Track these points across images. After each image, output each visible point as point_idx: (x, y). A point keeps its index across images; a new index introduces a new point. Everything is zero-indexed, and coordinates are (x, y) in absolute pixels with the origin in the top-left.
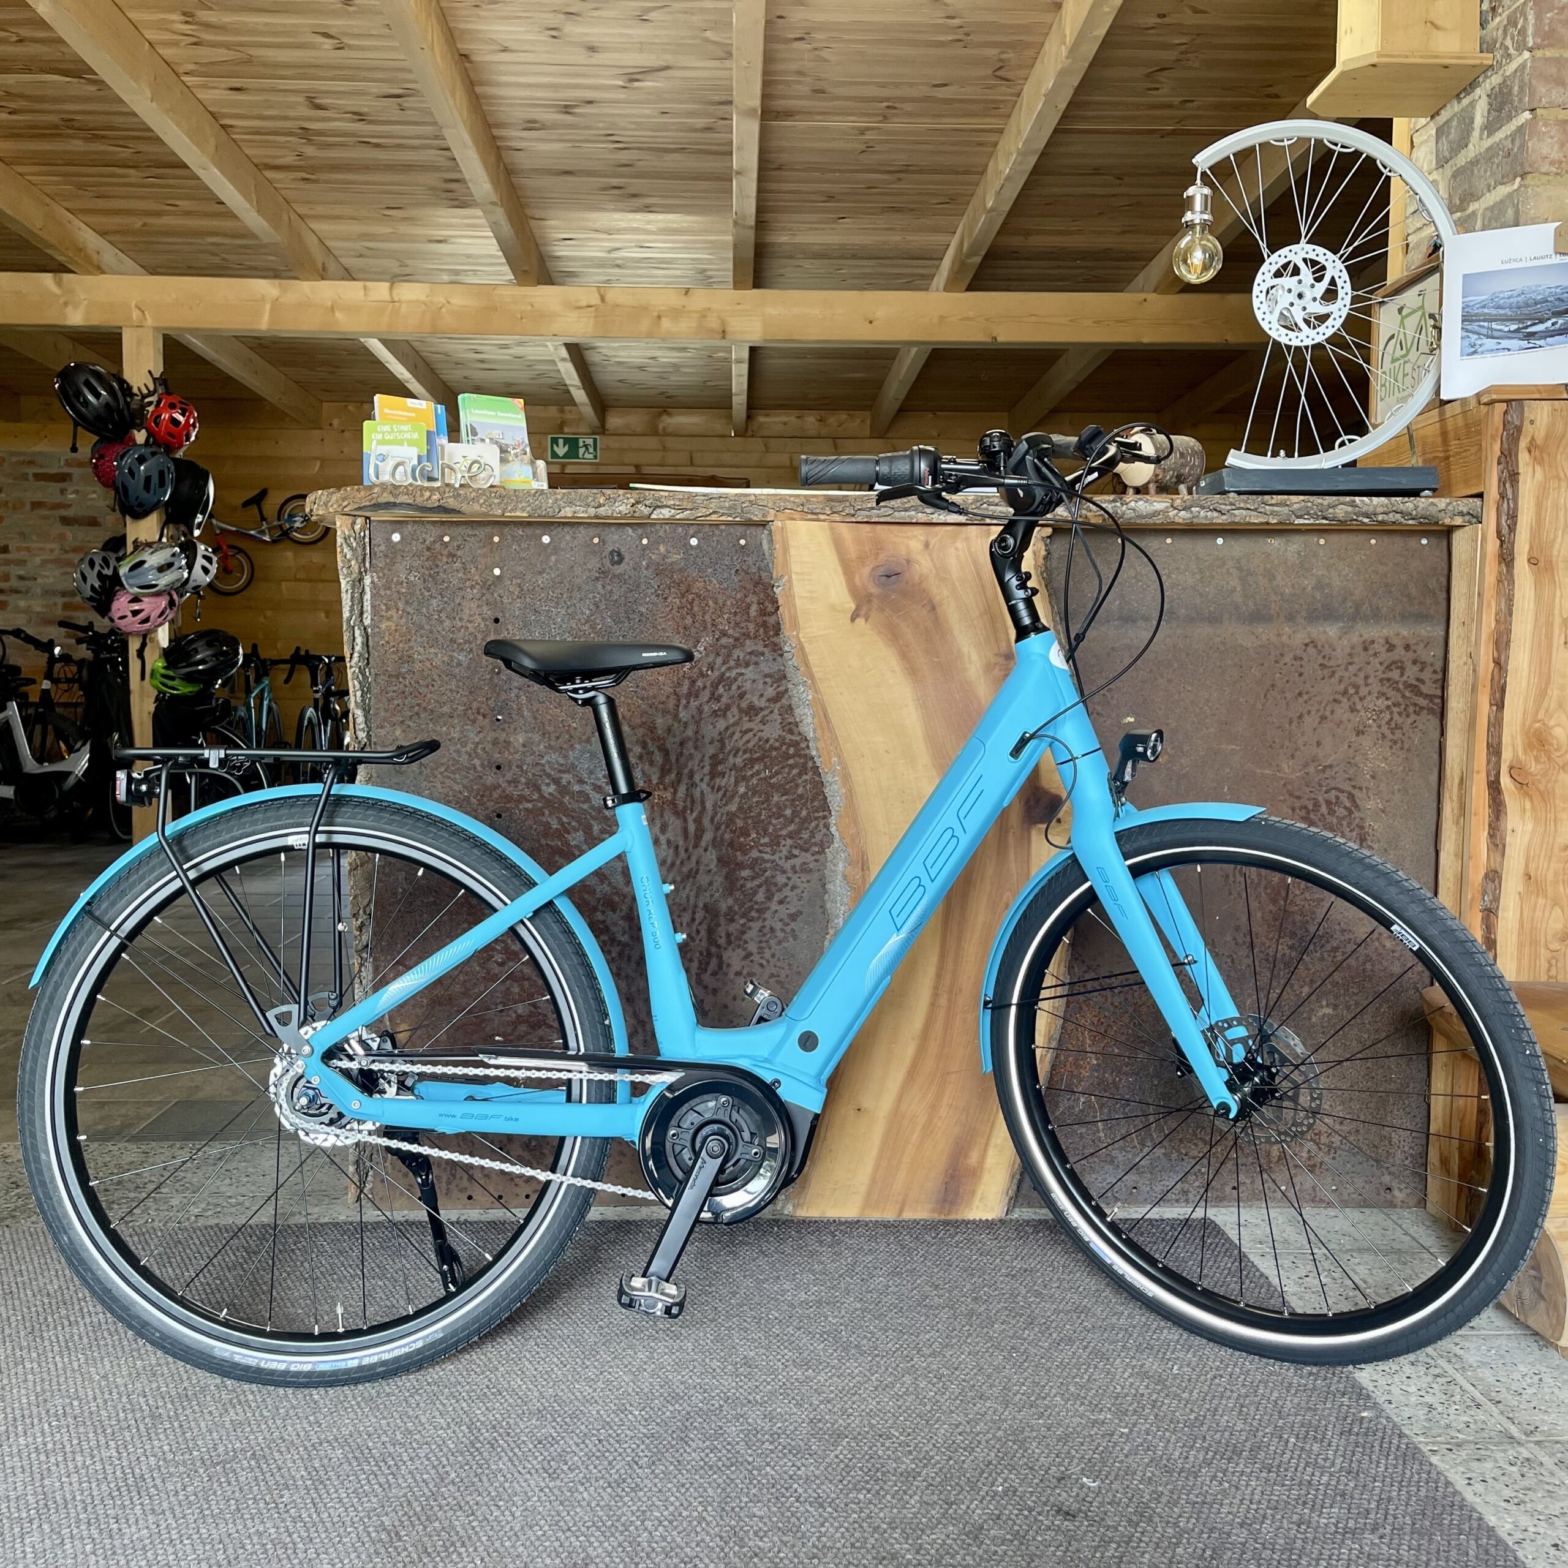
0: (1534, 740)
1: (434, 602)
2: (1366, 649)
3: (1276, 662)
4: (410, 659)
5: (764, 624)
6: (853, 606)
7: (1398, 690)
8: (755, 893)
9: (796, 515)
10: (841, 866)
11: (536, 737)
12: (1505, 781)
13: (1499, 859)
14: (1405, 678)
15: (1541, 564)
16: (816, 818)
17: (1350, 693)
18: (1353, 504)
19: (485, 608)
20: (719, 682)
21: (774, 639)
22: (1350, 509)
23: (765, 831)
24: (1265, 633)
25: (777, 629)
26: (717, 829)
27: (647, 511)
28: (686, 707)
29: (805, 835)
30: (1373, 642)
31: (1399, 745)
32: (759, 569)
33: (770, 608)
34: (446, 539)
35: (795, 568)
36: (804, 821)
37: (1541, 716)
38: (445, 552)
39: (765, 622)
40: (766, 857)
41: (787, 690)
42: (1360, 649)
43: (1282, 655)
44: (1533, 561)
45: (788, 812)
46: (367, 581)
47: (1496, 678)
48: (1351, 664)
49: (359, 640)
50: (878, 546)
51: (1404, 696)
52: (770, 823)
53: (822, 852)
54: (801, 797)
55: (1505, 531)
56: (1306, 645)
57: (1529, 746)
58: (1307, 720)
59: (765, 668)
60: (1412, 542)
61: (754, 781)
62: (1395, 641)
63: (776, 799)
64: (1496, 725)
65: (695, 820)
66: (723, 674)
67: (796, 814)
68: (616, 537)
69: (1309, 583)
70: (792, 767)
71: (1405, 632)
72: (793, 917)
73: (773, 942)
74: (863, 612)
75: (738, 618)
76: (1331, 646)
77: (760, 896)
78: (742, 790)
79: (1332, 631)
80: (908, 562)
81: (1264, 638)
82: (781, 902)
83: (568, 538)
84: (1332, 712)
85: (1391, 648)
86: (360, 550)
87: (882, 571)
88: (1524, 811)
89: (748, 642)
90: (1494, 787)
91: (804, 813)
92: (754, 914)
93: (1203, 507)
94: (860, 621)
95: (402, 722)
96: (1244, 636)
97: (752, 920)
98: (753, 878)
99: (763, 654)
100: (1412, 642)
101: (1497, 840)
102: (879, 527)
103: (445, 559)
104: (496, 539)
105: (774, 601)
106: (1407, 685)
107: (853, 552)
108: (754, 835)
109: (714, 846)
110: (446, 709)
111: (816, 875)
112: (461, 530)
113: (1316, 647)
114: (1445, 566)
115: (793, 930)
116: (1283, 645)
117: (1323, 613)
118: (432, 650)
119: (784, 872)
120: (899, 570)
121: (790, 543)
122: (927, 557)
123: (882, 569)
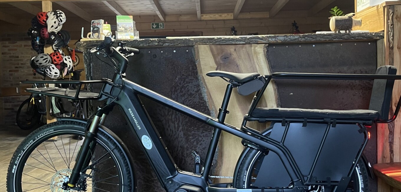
1: (108, 70)
5: (194, 72)
6: (216, 67)
8: (194, 142)
9: (201, 43)
12: (394, 107)
17: (351, 85)
20: (182, 87)
21: (196, 76)
22: (348, 36)
23: (196, 126)
25: (197, 73)
26: (183, 126)
27: (162, 44)
28: (174, 94)
29: (206, 127)
30: (357, 71)
32: (192, 58)
33: (195, 68)
35: (201, 57)
40: (196, 133)
41: (200, 89)
44: (399, 48)
46: (91, 65)
50: (222, 51)
52: (197, 124)
55: (391, 40)
58: (340, 92)
59: (194, 83)
60: (366, 44)
62: (363, 71)
65: (177, 124)
66: (183, 85)
68: (155, 51)
69: (338, 56)
71: (365, 68)
72: (204, 148)
74: (219, 68)
75: (187, 71)
79: (345, 68)
80: (230, 54)
82: (200, 145)
86: (89, 57)
89: (189, 77)
90: (391, 109)
92: (193, 148)
93: (308, 37)
98: (193, 139)
99: (193, 80)
100: (367, 71)
102: (222, 46)
105: (196, 66)
106: (366, 82)
107: (216, 53)
108: (193, 127)
109: (182, 131)
111: (209, 137)
113: (341, 73)
114: (375, 50)
115: (204, 152)
117: (343, 64)
120: (228, 57)
121: (199, 51)
122: (235, 53)
123: (224, 57)
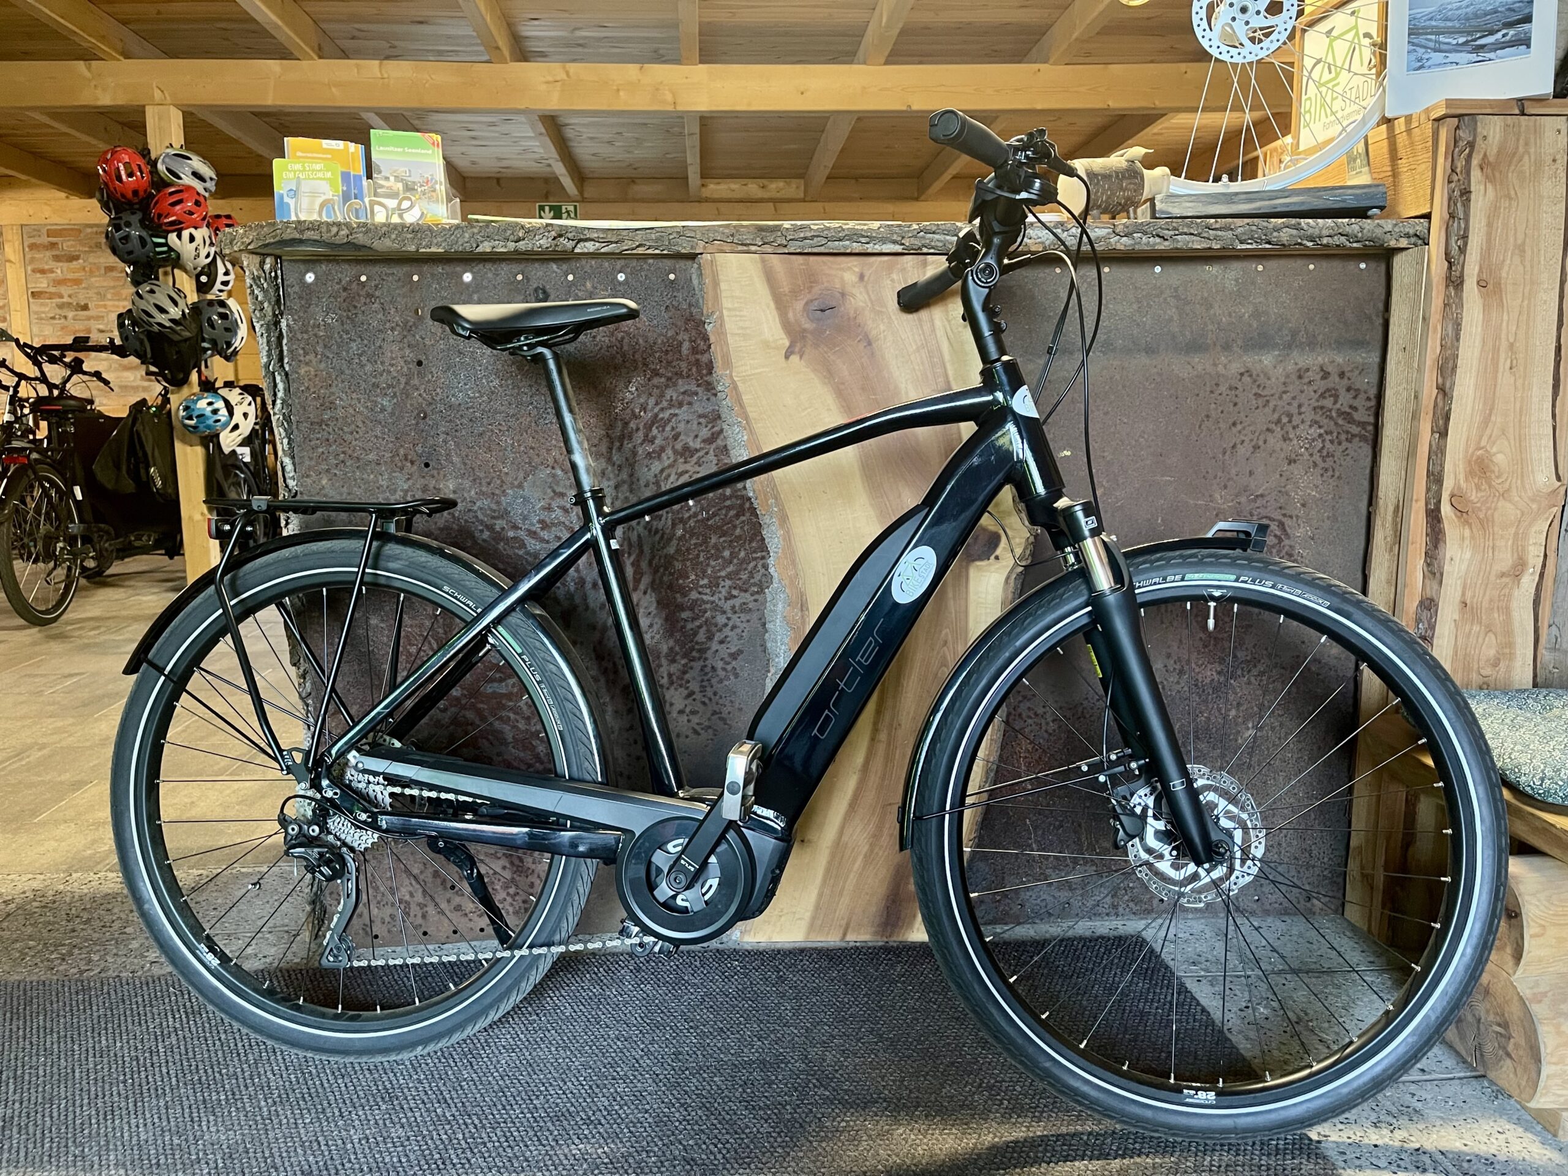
0: (1476, 468)
1: (353, 345)
2: (1300, 377)
3: (1212, 392)
4: (332, 406)
5: (697, 363)
6: (787, 343)
7: (1331, 418)
8: (695, 634)
9: (727, 247)
10: (780, 606)
11: (467, 483)
12: (1446, 509)
13: (1435, 586)
14: (1338, 406)
15: (1490, 287)
16: (755, 559)
17: (1284, 422)
18: (1297, 228)
19: (407, 351)
20: (653, 424)
21: (707, 378)
22: (1294, 232)
23: (704, 572)
24: (1201, 363)
25: (710, 367)
26: (656, 571)
27: (570, 244)
28: (620, 449)
29: (744, 576)
30: (1308, 370)
31: (1330, 473)
32: (690, 305)
33: (702, 345)
34: (363, 278)
35: (726, 303)
36: (743, 561)
37: (1483, 444)
38: (363, 293)
39: (697, 360)
40: (705, 597)
41: (722, 431)
42: (1294, 377)
43: (1217, 385)
44: (1482, 284)
45: (726, 554)
46: (284, 324)
47: (1440, 404)
48: (1285, 392)
49: (281, 386)
50: (812, 279)
51: (1336, 424)
52: (708, 565)
53: (761, 591)
54: (739, 537)
55: (1455, 251)
56: (1242, 374)
57: (1470, 474)
58: (1242, 450)
59: (699, 408)
60: (1351, 265)
61: (692, 523)
62: (1330, 369)
63: (713, 541)
64: (1437, 453)
65: (633, 564)
66: (656, 415)
67: (733, 555)
68: (540, 273)
69: (1246, 311)
70: (729, 508)
71: (1340, 360)
72: (734, 656)
73: (714, 681)
74: (797, 349)
75: (670, 357)
76: (1265, 374)
77: (701, 636)
78: (680, 532)
79: (1267, 360)
80: (843, 295)
81: (1200, 368)
82: (721, 642)
83: (490, 275)
84: (1265, 442)
85: (1326, 375)
86: (272, 291)
87: (816, 305)
88: (1463, 539)
89: (680, 382)
90: (1434, 516)
91: (742, 554)
92: (694, 654)
93: (1145, 233)
94: (795, 358)
95: (328, 471)
96: (1181, 367)
97: (693, 660)
98: (693, 619)
99: (696, 394)
100: (1346, 369)
101: (1434, 569)
102: (812, 258)
103: (363, 300)
104: (416, 278)
105: (706, 338)
106: (1340, 413)
107: (785, 288)
108: (693, 577)
109: (654, 590)
110: (372, 456)
111: (755, 616)
112: (377, 269)
113: (1251, 376)
114: (1382, 290)
115: (734, 668)
116: (1219, 375)
117: (1260, 342)
118: (354, 396)
119: (724, 612)
120: (833, 304)
121: (721, 277)
122: (862, 290)
123: (816, 303)
